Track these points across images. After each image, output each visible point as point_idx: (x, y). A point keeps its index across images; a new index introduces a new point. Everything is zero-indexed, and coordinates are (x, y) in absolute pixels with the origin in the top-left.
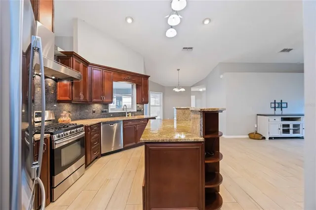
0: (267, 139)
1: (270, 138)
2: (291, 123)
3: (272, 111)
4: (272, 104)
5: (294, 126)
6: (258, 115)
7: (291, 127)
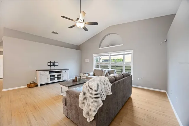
0: (39, 86)
1: (41, 85)
2: (56, 74)
3: (49, 68)
4: (48, 63)
5: (58, 75)
6: (36, 70)
7: (56, 76)
